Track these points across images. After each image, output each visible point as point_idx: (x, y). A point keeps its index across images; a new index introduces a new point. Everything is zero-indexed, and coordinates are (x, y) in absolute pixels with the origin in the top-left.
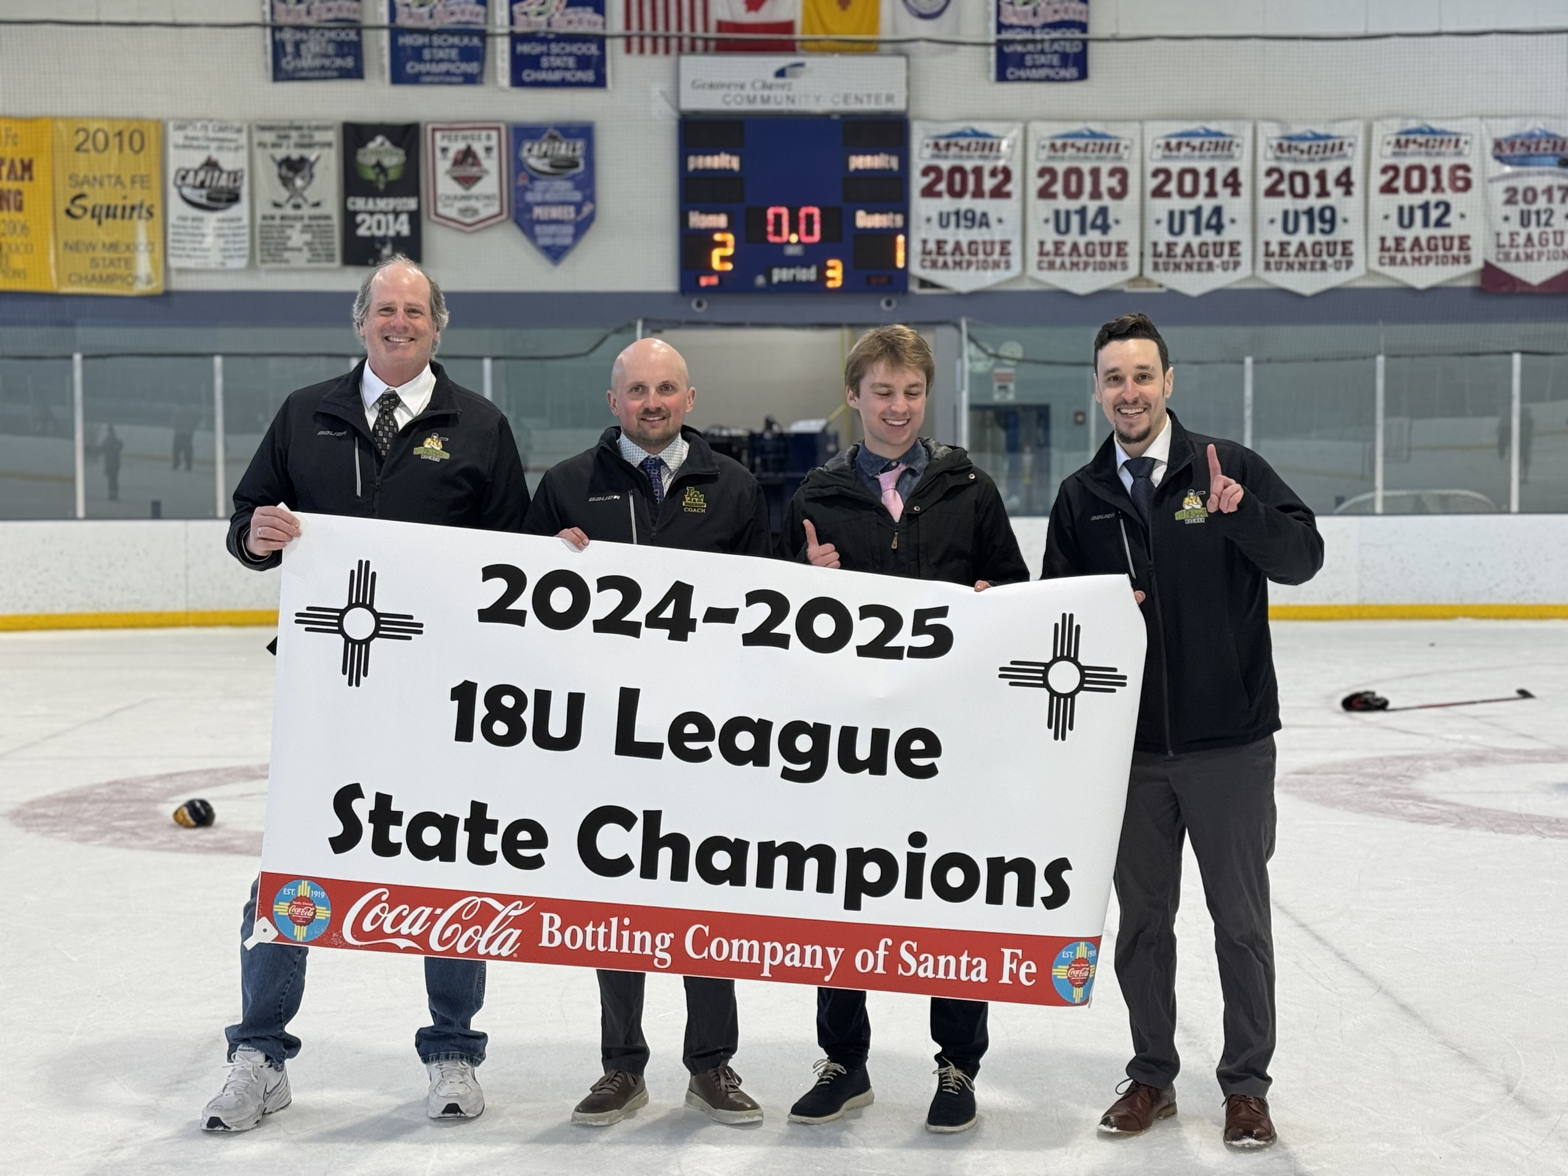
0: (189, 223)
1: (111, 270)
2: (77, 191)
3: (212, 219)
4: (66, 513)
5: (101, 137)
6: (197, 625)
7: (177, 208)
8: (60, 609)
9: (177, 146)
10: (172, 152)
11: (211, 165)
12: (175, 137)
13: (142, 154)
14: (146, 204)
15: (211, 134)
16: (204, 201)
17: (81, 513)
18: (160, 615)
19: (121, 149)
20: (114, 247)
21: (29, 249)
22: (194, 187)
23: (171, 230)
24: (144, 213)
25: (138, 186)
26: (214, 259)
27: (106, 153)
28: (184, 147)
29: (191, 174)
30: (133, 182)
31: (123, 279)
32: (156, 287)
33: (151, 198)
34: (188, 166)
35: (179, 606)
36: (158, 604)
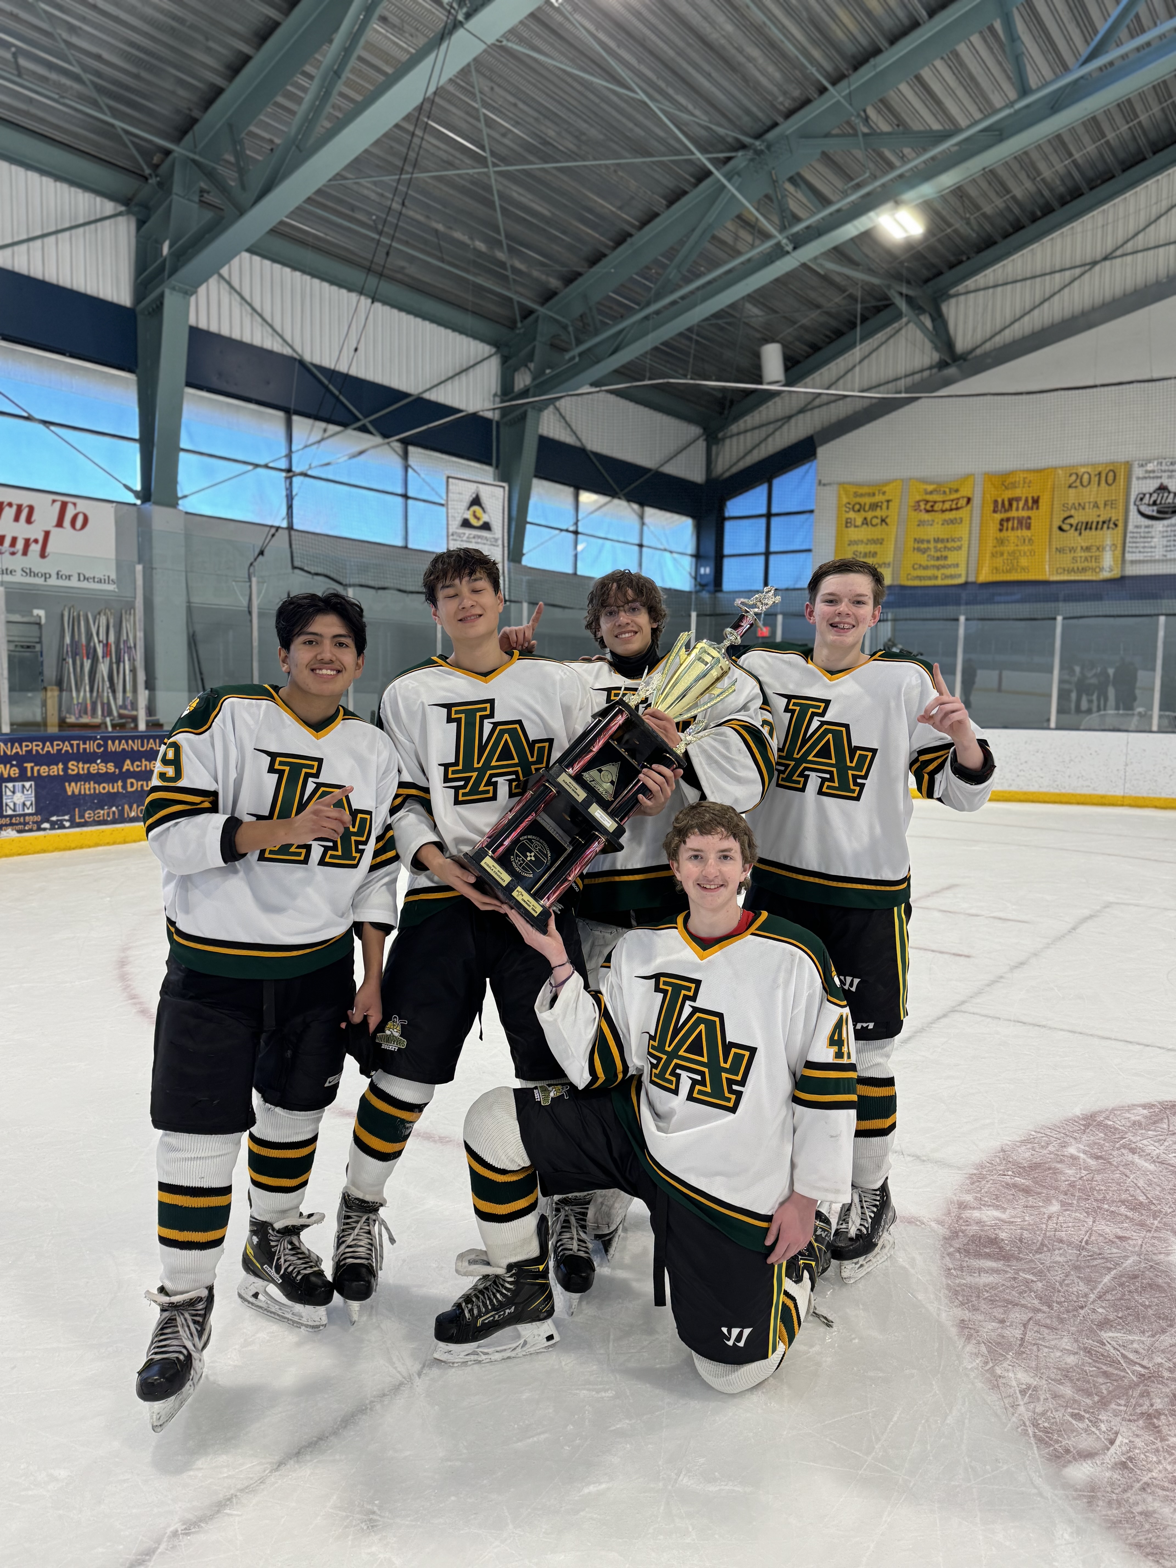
0: (1142, 530)
1: (1086, 564)
2: (1066, 515)
3: (1159, 526)
4: (1043, 724)
5: (1086, 477)
6: (1130, 806)
7: (1134, 519)
8: (1034, 788)
9: (1138, 478)
10: (1134, 481)
11: (1163, 488)
12: (1138, 472)
13: (1113, 487)
14: (1113, 519)
15: (1164, 468)
16: (1155, 514)
17: (1053, 724)
18: (1103, 797)
19: (1099, 484)
20: (1088, 549)
21: (1032, 553)
22: (1149, 505)
23: (1129, 535)
24: (1112, 525)
25: (1108, 508)
26: (1158, 554)
27: (1088, 488)
28: (1145, 478)
29: (1148, 496)
30: (1105, 505)
31: (1093, 570)
32: (1116, 573)
33: (1115, 515)
34: (1144, 490)
35: (1119, 792)
36: (1102, 790)
